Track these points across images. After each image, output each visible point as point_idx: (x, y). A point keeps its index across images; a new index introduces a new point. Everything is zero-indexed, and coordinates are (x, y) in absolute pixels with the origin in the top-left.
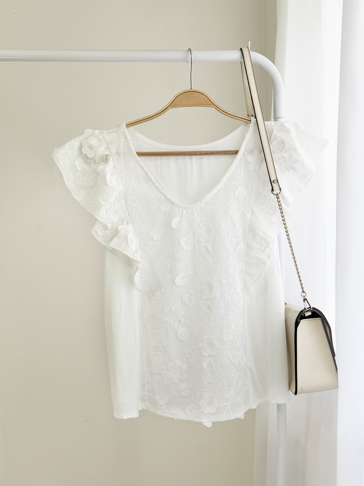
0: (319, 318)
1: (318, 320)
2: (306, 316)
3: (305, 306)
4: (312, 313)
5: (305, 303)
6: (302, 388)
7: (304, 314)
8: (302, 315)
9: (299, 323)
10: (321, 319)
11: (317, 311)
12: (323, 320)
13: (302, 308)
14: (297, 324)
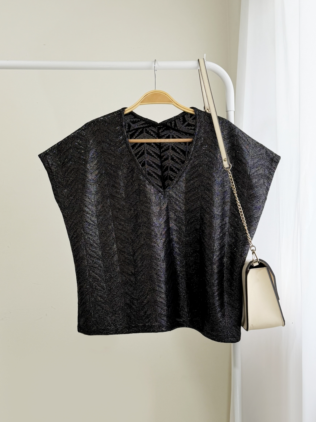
0: (265, 268)
1: (264, 270)
2: (254, 266)
3: (253, 258)
4: (259, 264)
5: (253, 256)
6: (252, 325)
7: (253, 264)
8: (251, 265)
9: (249, 271)
10: (267, 269)
11: (263, 263)
12: (268, 269)
13: (251, 260)
14: (247, 272)
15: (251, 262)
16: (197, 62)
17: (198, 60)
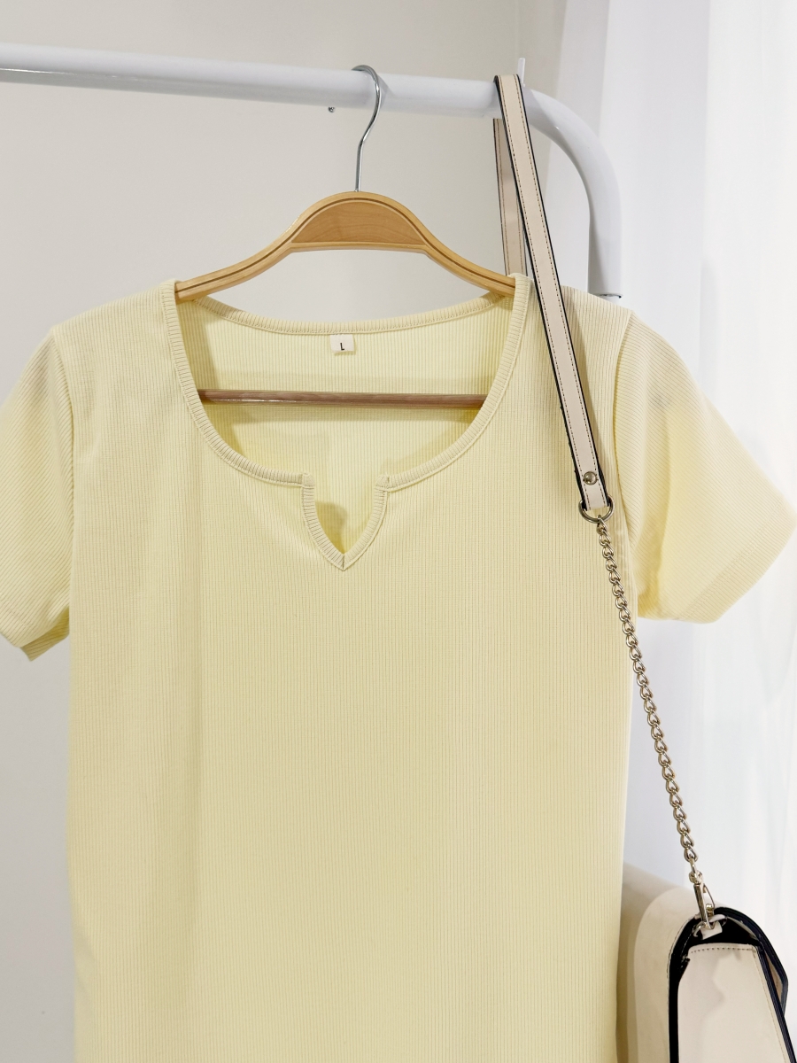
1: (748, 954)
4: (724, 929)
10: (758, 950)
11: (741, 923)
12: (763, 952)
15: (693, 923)
16: (491, 85)
17: (496, 81)
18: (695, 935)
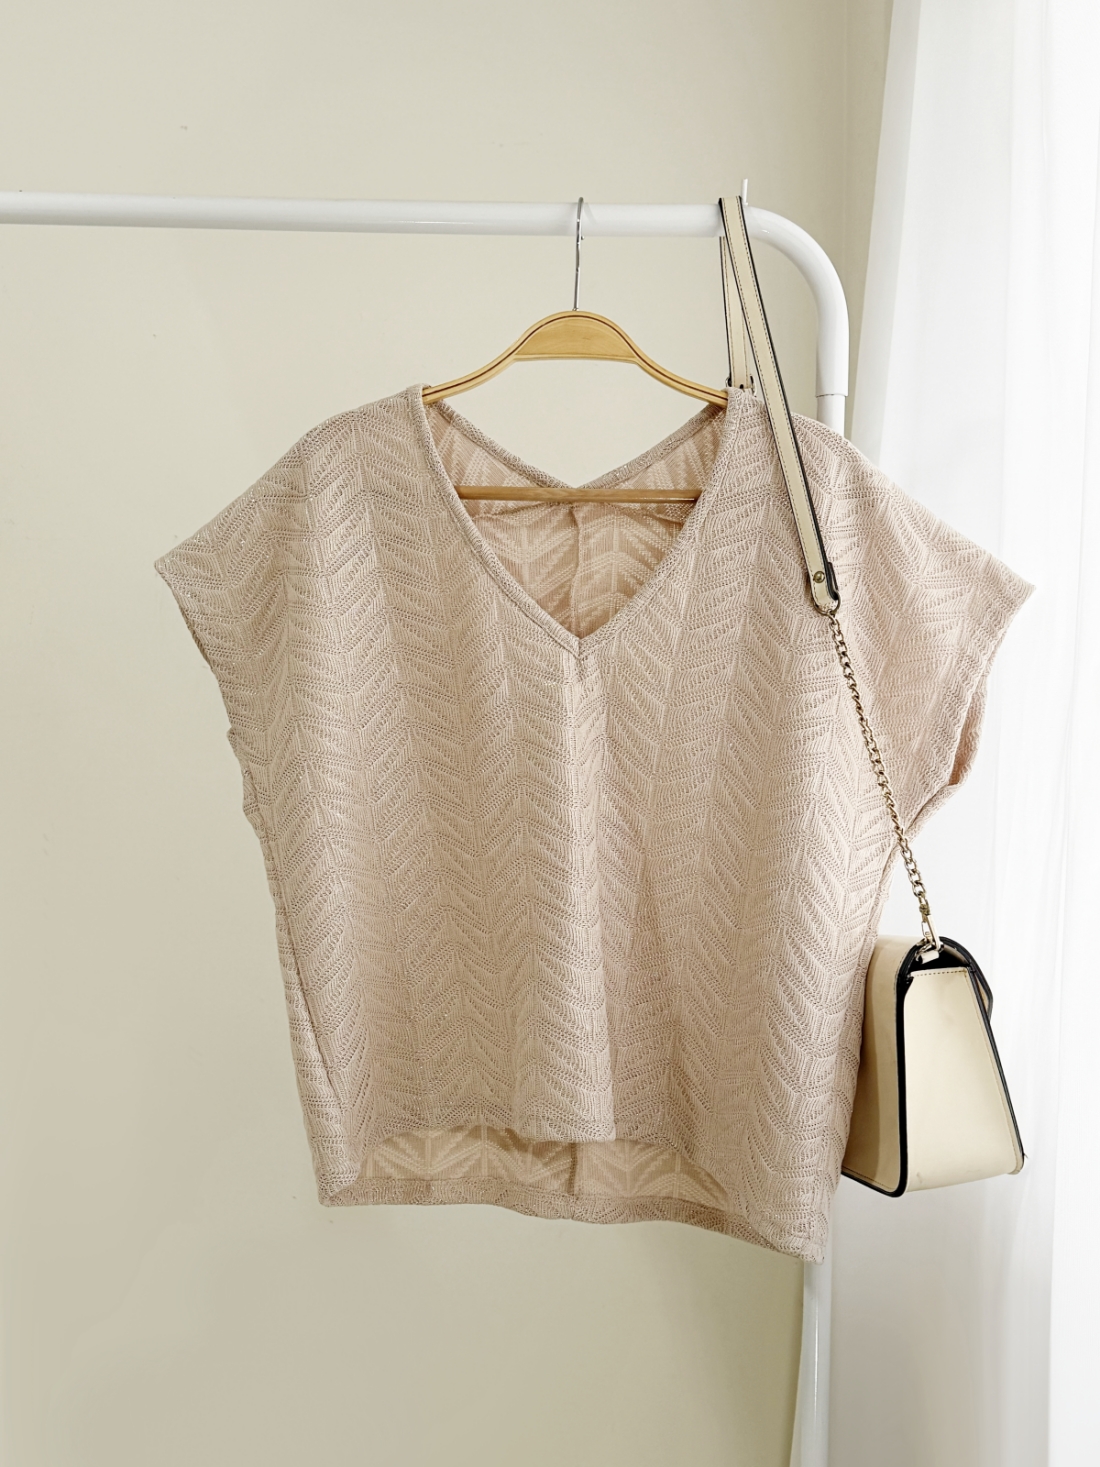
0: (961, 968)
1: (958, 975)
3: (922, 934)
4: (941, 955)
6: (918, 1175)
9: (910, 980)
10: (968, 972)
11: (954, 951)
12: (972, 973)
13: (917, 941)
14: (903, 984)
15: (916, 949)
17: (720, 203)
18: (917, 960)
